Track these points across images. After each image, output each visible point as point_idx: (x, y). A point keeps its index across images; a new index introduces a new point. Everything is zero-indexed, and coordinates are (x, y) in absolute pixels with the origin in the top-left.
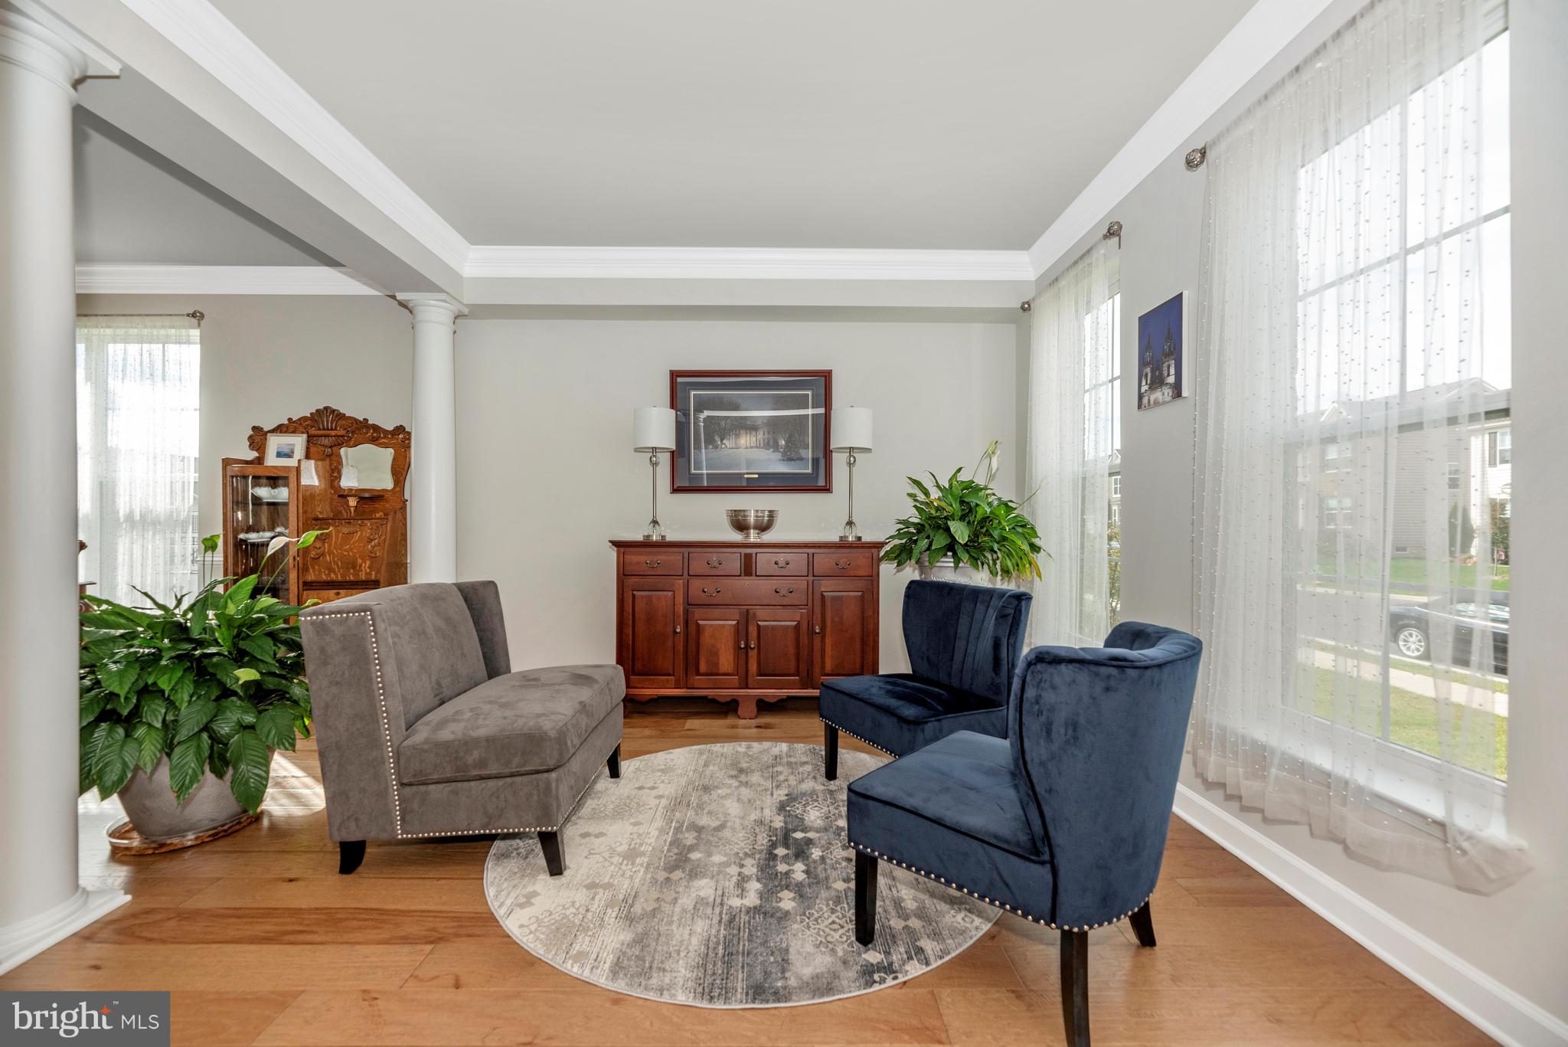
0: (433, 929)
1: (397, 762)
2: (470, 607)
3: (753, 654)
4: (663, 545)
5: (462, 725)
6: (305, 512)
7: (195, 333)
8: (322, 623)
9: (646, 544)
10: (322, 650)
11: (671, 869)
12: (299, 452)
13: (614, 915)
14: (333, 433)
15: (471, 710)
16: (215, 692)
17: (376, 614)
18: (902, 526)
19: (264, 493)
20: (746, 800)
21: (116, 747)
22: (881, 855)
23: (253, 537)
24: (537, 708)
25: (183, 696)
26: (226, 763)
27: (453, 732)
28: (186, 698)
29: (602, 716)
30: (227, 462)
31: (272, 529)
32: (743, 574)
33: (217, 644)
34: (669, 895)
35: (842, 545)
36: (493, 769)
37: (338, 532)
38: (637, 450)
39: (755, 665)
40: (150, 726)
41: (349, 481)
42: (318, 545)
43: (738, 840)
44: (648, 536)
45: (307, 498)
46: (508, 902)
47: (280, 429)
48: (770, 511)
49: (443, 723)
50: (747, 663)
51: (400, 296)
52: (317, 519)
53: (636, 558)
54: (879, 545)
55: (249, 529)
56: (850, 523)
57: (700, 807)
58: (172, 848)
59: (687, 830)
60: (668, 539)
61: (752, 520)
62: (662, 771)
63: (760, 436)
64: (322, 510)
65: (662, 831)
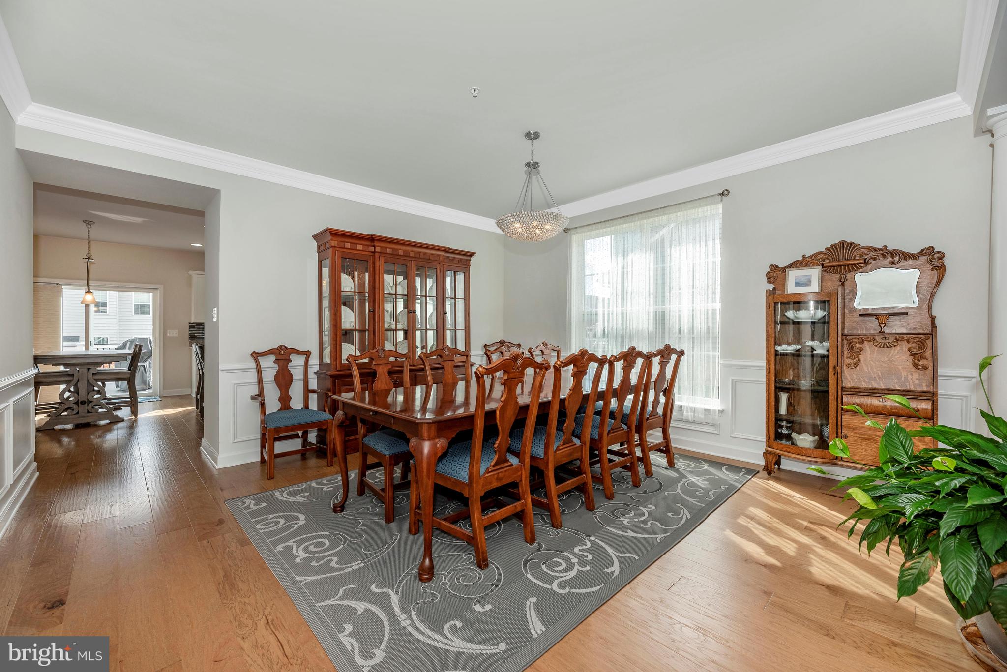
12: (816, 281)
14: (847, 262)
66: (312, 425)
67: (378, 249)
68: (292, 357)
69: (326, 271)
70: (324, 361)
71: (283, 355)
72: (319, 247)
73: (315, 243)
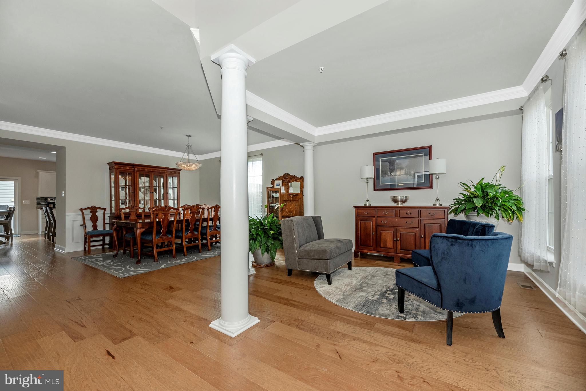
0: (303, 287)
1: (298, 253)
2: (315, 222)
3: (399, 242)
4: (371, 207)
5: (310, 247)
6: (282, 199)
7: (261, 158)
8: (284, 222)
9: (365, 207)
10: (284, 228)
11: (357, 289)
12: (281, 185)
13: (340, 293)
14: (287, 179)
15: (312, 244)
16: (267, 236)
17: (294, 221)
18: (456, 201)
19: (274, 195)
20: (385, 281)
21: (253, 244)
22: (405, 289)
23: (272, 205)
24: (326, 245)
25: (262, 236)
26: (269, 250)
27: (308, 248)
28: (263, 236)
29: (344, 252)
30: (267, 188)
31: (276, 203)
32: (395, 216)
33: (267, 227)
34: (354, 293)
35: (434, 207)
36: (316, 257)
37: (289, 204)
38: (362, 179)
39: (400, 246)
40: (258, 241)
41: (291, 191)
42: (285, 207)
43: (378, 288)
44: (366, 205)
45: (282, 195)
46: (318, 286)
47: (277, 179)
48: (406, 196)
49: (306, 246)
50: (397, 245)
51: (301, 144)
52: (284, 201)
53: (360, 211)
54: (447, 208)
55: (272, 203)
56: (437, 200)
57: (370, 280)
58: (261, 266)
59: (364, 283)
60: (372, 205)
61: (400, 199)
62: (363, 271)
63: (404, 171)
64: (285, 198)
65: (358, 282)
66: (107, 234)
67: (136, 169)
68: (98, 210)
69: (113, 176)
70: (112, 212)
71: (94, 210)
72: (110, 168)
73: (108, 166)
